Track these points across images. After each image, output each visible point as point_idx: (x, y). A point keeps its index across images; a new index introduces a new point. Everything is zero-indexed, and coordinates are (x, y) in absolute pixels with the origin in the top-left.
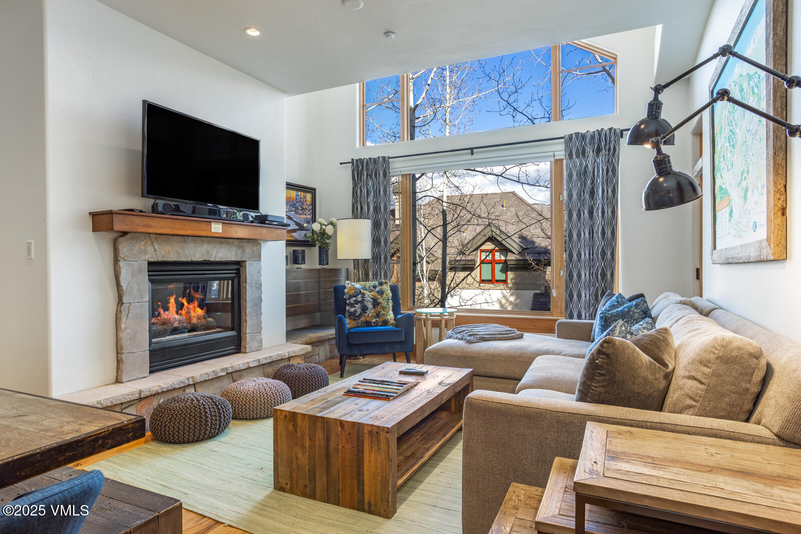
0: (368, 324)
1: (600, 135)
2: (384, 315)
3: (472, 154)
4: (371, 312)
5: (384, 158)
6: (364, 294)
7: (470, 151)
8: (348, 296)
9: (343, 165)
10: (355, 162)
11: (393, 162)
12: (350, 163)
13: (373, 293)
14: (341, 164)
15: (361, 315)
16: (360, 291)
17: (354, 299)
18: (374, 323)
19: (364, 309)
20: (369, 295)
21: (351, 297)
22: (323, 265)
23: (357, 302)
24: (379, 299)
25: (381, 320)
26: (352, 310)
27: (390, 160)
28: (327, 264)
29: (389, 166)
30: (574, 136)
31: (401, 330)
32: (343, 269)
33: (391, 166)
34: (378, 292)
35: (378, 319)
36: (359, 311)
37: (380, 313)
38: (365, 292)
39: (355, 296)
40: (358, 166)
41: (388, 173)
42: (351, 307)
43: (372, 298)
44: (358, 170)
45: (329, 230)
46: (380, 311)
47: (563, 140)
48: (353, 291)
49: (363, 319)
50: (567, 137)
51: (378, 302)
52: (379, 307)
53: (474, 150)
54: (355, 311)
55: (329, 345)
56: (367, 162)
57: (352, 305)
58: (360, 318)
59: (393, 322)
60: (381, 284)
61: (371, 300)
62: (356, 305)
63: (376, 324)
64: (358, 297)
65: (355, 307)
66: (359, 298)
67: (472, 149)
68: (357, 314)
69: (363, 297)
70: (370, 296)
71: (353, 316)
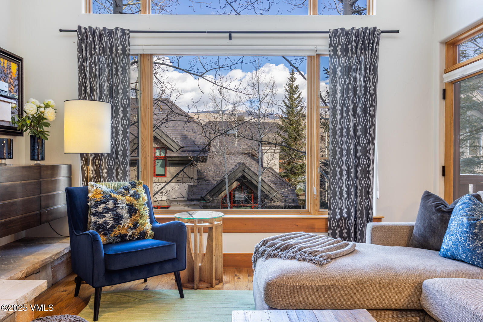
0: (122, 239)
1: (364, 33)
2: (142, 225)
3: (230, 38)
4: (127, 222)
5: (123, 30)
6: (115, 200)
7: (228, 34)
8: (93, 203)
9: (62, 32)
10: (83, 30)
11: (134, 37)
12: (76, 31)
13: (127, 197)
14: (61, 31)
15: (113, 227)
16: (110, 196)
17: (103, 206)
18: (130, 236)
19: (117, 219)
20: (123, 200)
21: (97, 204)
22: (38, 160)
23: (107, 210)
24: (136, 204)
25: (139, 232)
26: (101, 221)
27: (131, 34)
28: (43, 159)
29: (129, 41)
30: (339, 31)
31: (173, 245)
32: (63, 166)
33: (132, 42)
34: (133, 196)
35: (134, 231)
36: (111, 222)
37: (137, 224)
38: (117, 196)
39: (105, 203)
40: (87, 36)
41: (128, 50)
42: (99, 218)
43: (127, 205)
44: (87, 42)
45: (49, 114)
46: (138, 220)
47: (328, 35)
48: (100, 196)
49: (116, 232)
50: (332, 32)
51: (135, 209)
52: (137, 215)
53: (233, 35)
54: (106, 222)
55: (52, 268)
56: (101, 34)
57: (98, 215)
58: (113, 231)
59: (150, 232)
60: (134, 185)
61: (127, 207)
62: (105, 215)
63: (132, 239)
64: (108, 203)
65: (105, 217)
66: (110, 205)
67: (230, 33)
68: (108, 227)
69: (115, 204)
70: (125, 201)
71: (102, 228)
